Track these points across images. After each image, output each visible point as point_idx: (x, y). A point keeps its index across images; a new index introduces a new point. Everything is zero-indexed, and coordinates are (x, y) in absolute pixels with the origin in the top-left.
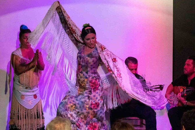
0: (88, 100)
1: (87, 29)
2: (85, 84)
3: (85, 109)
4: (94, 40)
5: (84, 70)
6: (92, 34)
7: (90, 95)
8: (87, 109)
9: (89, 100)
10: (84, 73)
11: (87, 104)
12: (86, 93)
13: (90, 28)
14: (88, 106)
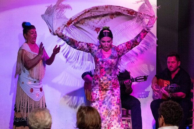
0: (113, 97)
1: (105, 32)
2: (107, 86)
3: (114, 105)
4: (109, 44)
5: (108, 73)
6: (108, 37)
7: (113, 93)
8: (115, 104)
9: (115, 96)
10: (108, 75)
11: (114, 101)
12: (109, 93)
13: (109, 32)
14: (115, 102)
